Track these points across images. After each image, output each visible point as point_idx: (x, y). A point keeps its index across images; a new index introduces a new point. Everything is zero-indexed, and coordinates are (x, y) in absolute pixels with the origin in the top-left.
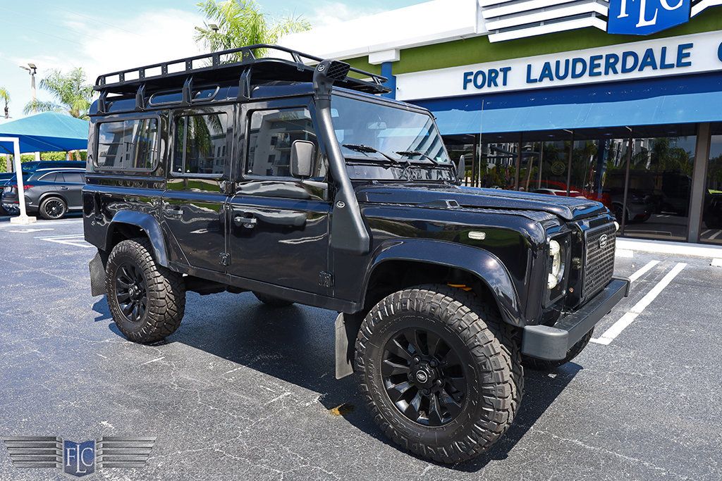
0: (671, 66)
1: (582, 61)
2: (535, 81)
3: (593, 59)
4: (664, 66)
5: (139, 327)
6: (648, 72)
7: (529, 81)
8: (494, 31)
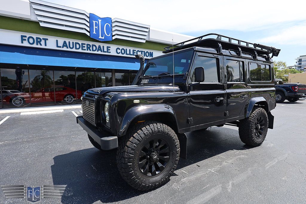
0: (106, 52)
1: (79, 44)
2: (60, 47)
3: (82, 44)
6: (99, 52)
8: (41, 21)
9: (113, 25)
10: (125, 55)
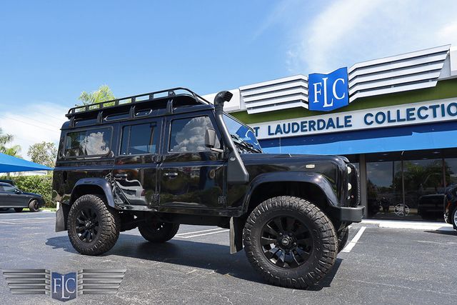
0: (342, 127)
1: (297, 124)
2: (273, 134)
3: (302, 123)
4: (338, 127)
5: (92, 245)
6: (331, 130)
7: (270, 134)
8: (250, 108)
9: (350, 77)
10: (386, 124)
